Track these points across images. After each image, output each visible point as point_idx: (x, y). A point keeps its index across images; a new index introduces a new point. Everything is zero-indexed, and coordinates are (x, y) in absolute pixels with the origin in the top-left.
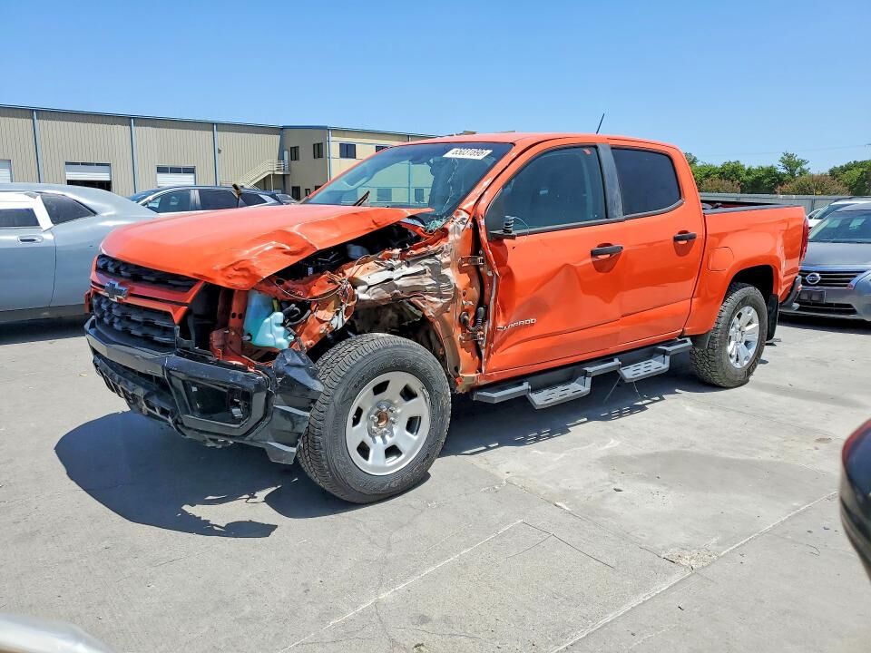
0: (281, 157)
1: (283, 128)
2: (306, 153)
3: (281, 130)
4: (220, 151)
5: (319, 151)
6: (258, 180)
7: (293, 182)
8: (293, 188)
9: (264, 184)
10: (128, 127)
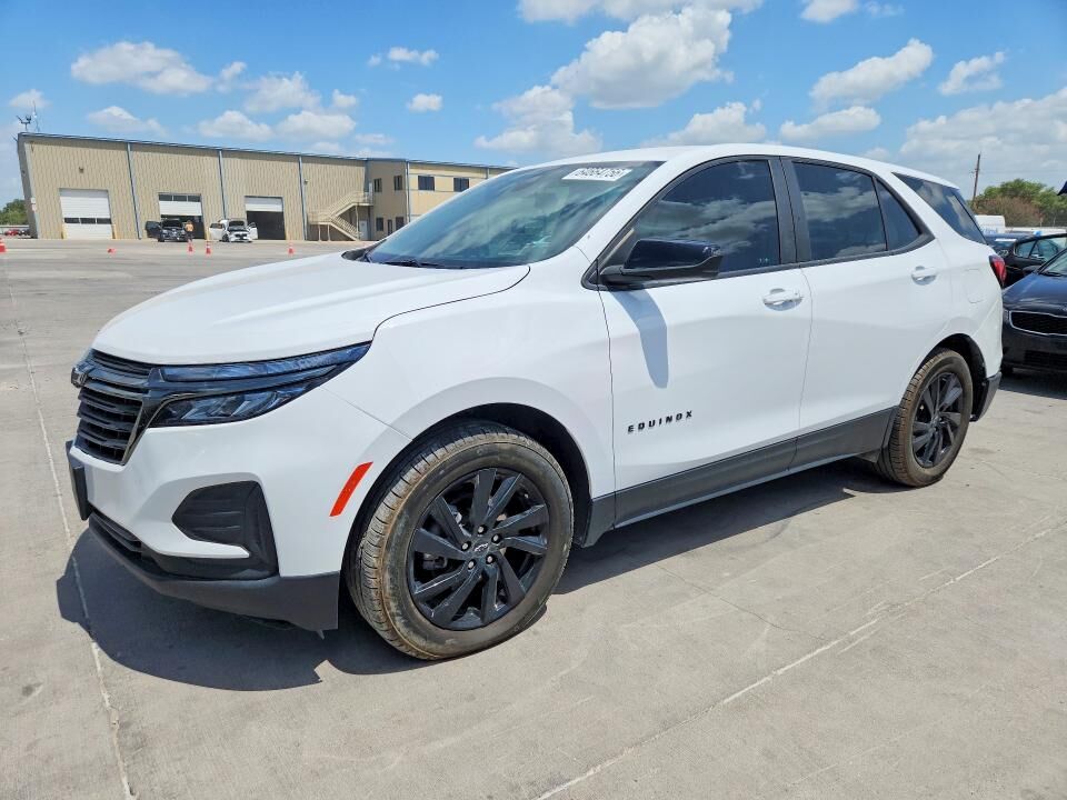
0: (366, 190)
1: (368, 160)
2: (388, 184)
3: (365, 162)
4: (306, 182)
5: (399, 183)
6: (344, 210)
7: (377, 214)
8: (377, 219)
9: (349, 216)
10: (217, 159)
